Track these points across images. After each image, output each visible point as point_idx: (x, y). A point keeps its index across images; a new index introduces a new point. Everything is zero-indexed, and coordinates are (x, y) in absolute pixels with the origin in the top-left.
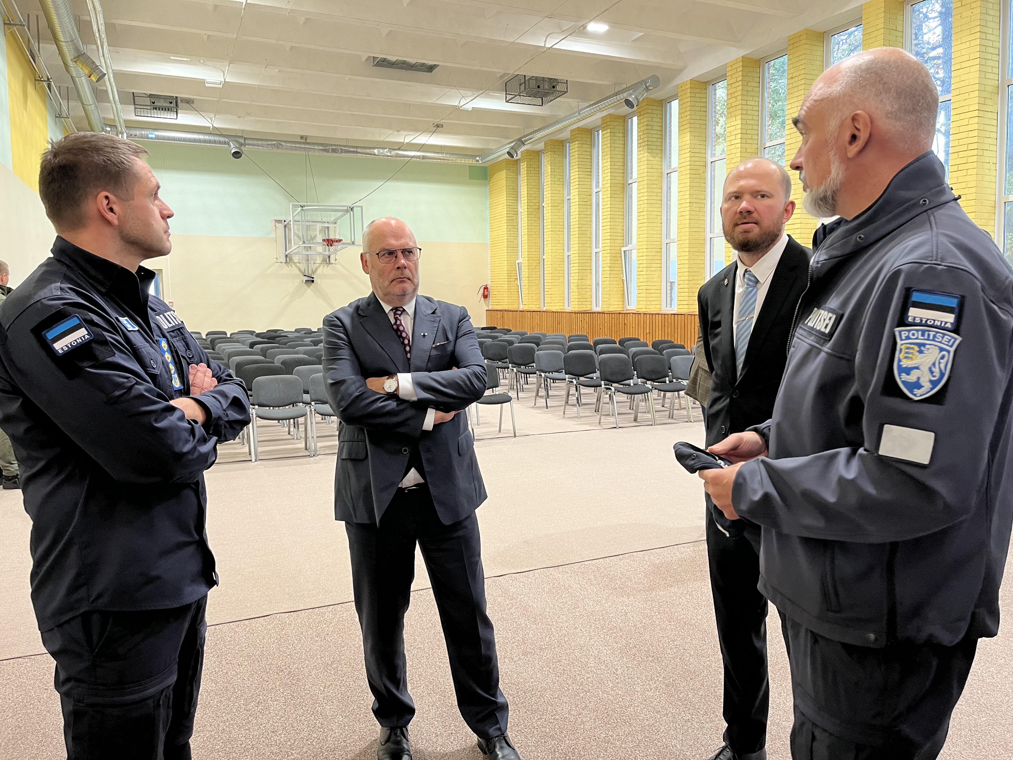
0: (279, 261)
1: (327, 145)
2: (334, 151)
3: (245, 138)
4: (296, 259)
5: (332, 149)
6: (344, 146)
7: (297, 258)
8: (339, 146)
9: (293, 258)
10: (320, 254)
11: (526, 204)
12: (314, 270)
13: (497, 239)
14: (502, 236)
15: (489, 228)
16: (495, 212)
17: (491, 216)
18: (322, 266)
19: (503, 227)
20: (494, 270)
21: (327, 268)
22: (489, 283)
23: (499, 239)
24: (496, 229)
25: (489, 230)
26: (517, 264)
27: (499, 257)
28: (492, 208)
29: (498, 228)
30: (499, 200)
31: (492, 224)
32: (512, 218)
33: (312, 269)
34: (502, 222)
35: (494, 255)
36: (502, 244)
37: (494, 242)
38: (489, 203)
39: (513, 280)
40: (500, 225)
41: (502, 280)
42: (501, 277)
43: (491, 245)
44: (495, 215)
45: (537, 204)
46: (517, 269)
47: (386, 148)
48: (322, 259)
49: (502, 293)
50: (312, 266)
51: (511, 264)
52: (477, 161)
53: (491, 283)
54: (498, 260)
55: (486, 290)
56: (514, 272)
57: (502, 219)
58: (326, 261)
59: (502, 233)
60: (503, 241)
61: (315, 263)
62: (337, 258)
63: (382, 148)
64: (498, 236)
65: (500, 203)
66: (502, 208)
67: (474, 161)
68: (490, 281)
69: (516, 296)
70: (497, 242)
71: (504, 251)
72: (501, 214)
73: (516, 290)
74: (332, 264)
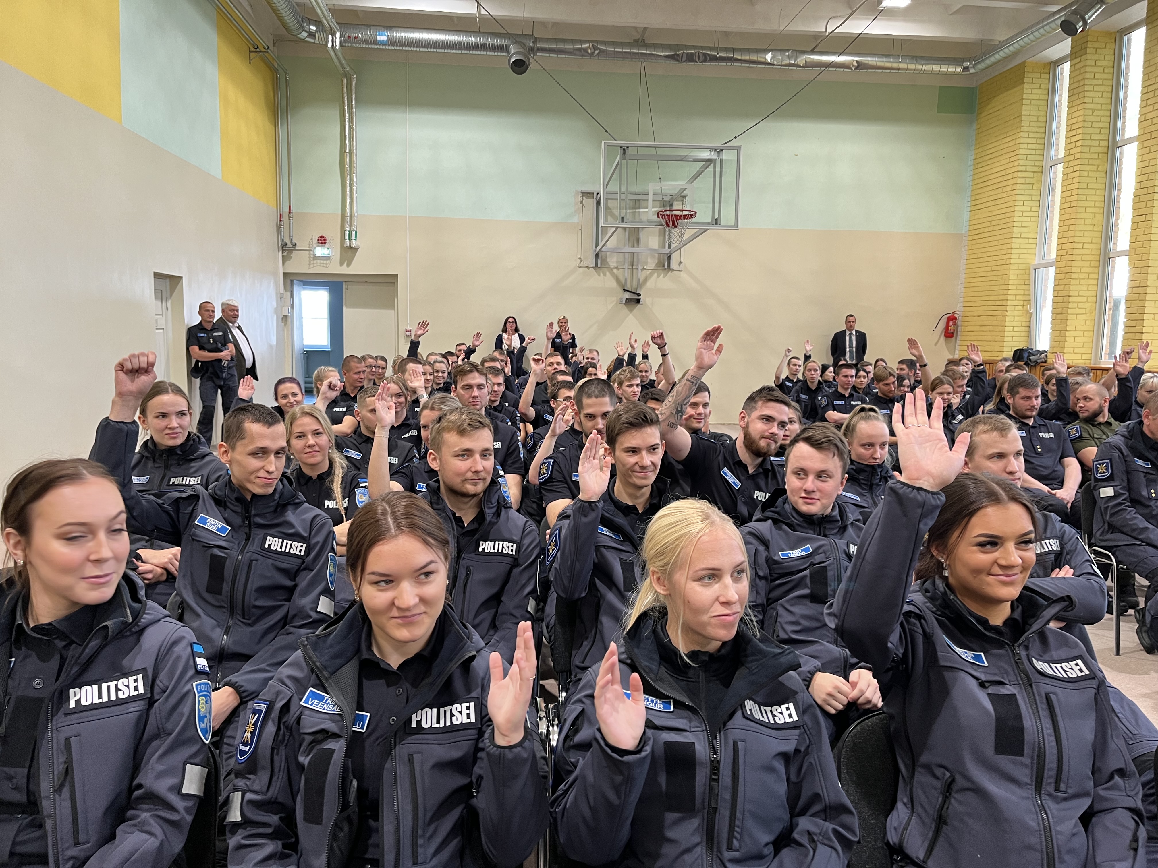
0: (585, 263)
1: (678, 47)
2: (690, 58)
3: (536, 39)
4: (612, 261)
5: (687, 54)
6: (711, 49)
7: (615, 259)
8: (702, 48)
9: (608, 260)
10: (653, 252)
11: (1079, 143)
12: (641, 281)
13: (988, 224)
14: (1003, 216)
15: (969, 204)
16: (988, 173)
17: (976, 182)
18: (656, 274)
19: (1007, 199)
20: (972, 285)
21: (664, 277)
22: (959, 310)
23: (993, 223)
24: (988, 204)
25: (969, 209)
26: (1032, 271)
27: (990, 259)
28: (980, 165)
29: (992, 203)
30: (1002, 147)
31: (977, 197)
32: (1028, 181)
33: (639, 280)
34: (1005, 189)
35: (975, 256)
36: (1001, 232)
37: (977, 232)
38: (973, 158)
39: (1021, 303)
40: (999, 196)
41: (993, 303)
42: (992, 298)
43: (971, 238)
44: (985, 179)
45: (1105, 143)
46: (1032, 283)
47: (788, 50)
48: (656, 261)
49: (991, 328)
50: (639, 274)
51: (1017, 272)
52: (966, 69)
53: (962, 309)
54: (985, 264)
55: (951, 323)
56: (1024, 287)
57: (1006, 183)
58: (664, 266)
59: (1003, 211)
60: (1004, 226)
61: (644, 269)
62: (682, 260)
63: (780, 50)
64: (990, 219)
65: (1004, 151)
66: (1008, 161)
67: (959, 70)
68: (962, 304)
69: (1023, 334)
70: (986, 230)
71: (1005, 246)
72: (1004, 173)
73: (1024, 324)
74: (673, 270)
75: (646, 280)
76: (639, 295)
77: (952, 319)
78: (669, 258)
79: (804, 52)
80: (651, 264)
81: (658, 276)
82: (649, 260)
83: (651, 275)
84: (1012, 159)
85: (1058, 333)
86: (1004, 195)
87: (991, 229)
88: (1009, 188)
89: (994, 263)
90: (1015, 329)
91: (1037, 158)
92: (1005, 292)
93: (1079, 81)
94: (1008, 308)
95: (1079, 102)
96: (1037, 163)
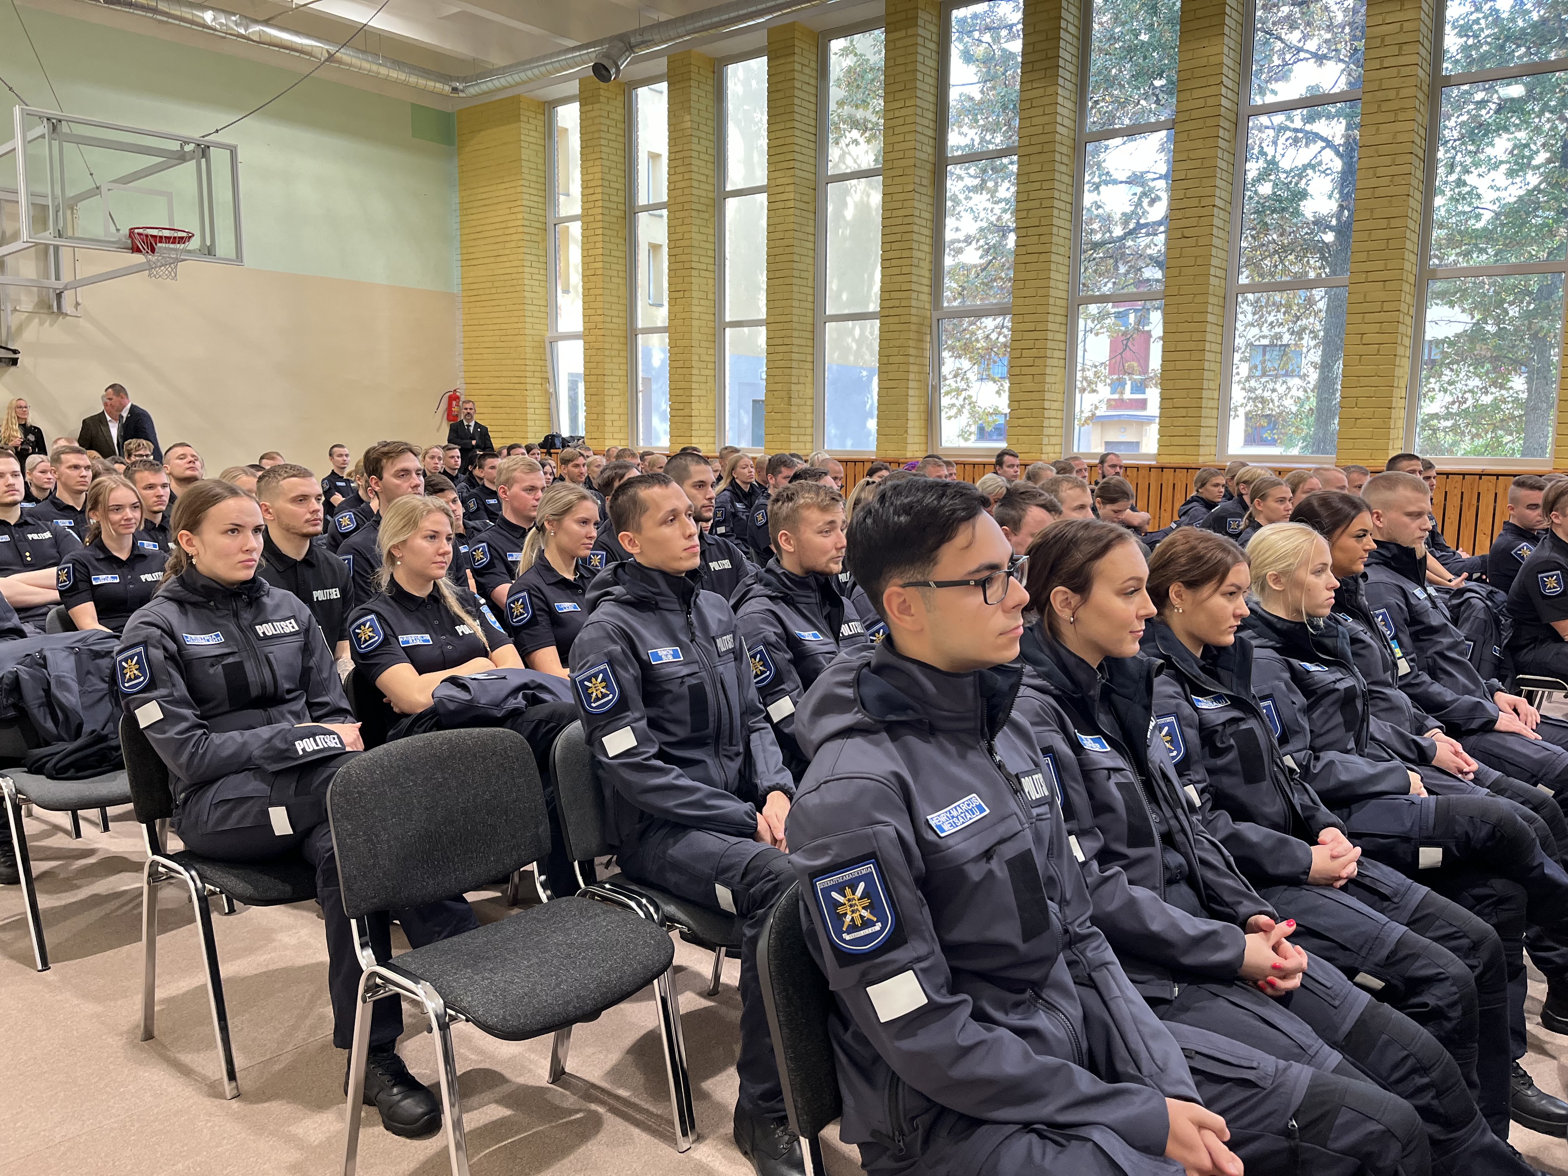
10: (29, 284)
11: (600, 204)
12: (13, 329)
13: (490, 285)
14: (508, 277)
15: (459, 257)
16: (482, 222)
17: (466, 231)
18: (36, 320)
19: (511, 257)
20: (475, 357)
21: (51, 325)
22: (460, 385)
23: (497, 284)
24: (486, 261)
25: (459, 264)
26: (547, 345)
27: (498, 327)
28: (469, 211)
29: (492, 260)
30: (497, 194)
31: (471, 250)
32: (534, 238)
33: (9, 328)
34: (507, 245)
35: (476, 322)
36: (508, 295)
37: (475, 293)
38: (457, 200)
39: (539, 381)
40: (501, 252)
41: (508, 380)
42: (505, 374)
43: (466, 299)
44: (479, 229)
45: (622, 207)
46: (548, 357)
47: (234, 14)
48: (36, 299)
49: (508, 410)
50: (10, 318)
51: (533, 344)
52: (455, 90)
53: (464, 386)
54: (491, 333)
55: (454, 403)
56: (541, 363)
57: (508, 238)
58: (50, 307)
59: (508, 271)
60: (513, 289)
61: (15, 310)
62: (79, 300)
63: (223, 11)
64: (491, 278)
65: (500, 199)
66: (508, 211)
67: (447, 89)
68: (462, 380)
69: (544, 417)
70: (487, 291)
71: (516, 313)
72: (503, 225)
73: (544, 406)
74: (67, 315)
75: (20, 328)
76: (15, 352)
77: (453, 398)
78: (59, 296)
79: (257, 22)
80: (27, 303)
81: (41, 324)
82: (23, 298)
83: (28, 320)
84: (513, 210)
85: (594, 416)
86: (507, 252)
87: (494, 291)
88: (513, 244)
89: (502, 333)
90: (537, 411)
91: (541, 212)
92: (523, 368)
93: (593, 132)
94: (529, 387)
95: (594, 156)
96: (541, 219)
